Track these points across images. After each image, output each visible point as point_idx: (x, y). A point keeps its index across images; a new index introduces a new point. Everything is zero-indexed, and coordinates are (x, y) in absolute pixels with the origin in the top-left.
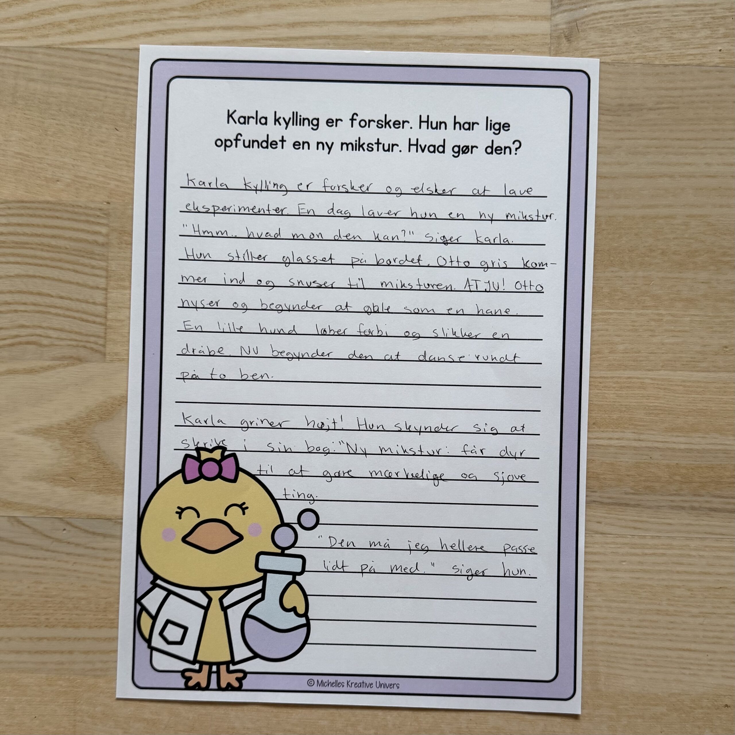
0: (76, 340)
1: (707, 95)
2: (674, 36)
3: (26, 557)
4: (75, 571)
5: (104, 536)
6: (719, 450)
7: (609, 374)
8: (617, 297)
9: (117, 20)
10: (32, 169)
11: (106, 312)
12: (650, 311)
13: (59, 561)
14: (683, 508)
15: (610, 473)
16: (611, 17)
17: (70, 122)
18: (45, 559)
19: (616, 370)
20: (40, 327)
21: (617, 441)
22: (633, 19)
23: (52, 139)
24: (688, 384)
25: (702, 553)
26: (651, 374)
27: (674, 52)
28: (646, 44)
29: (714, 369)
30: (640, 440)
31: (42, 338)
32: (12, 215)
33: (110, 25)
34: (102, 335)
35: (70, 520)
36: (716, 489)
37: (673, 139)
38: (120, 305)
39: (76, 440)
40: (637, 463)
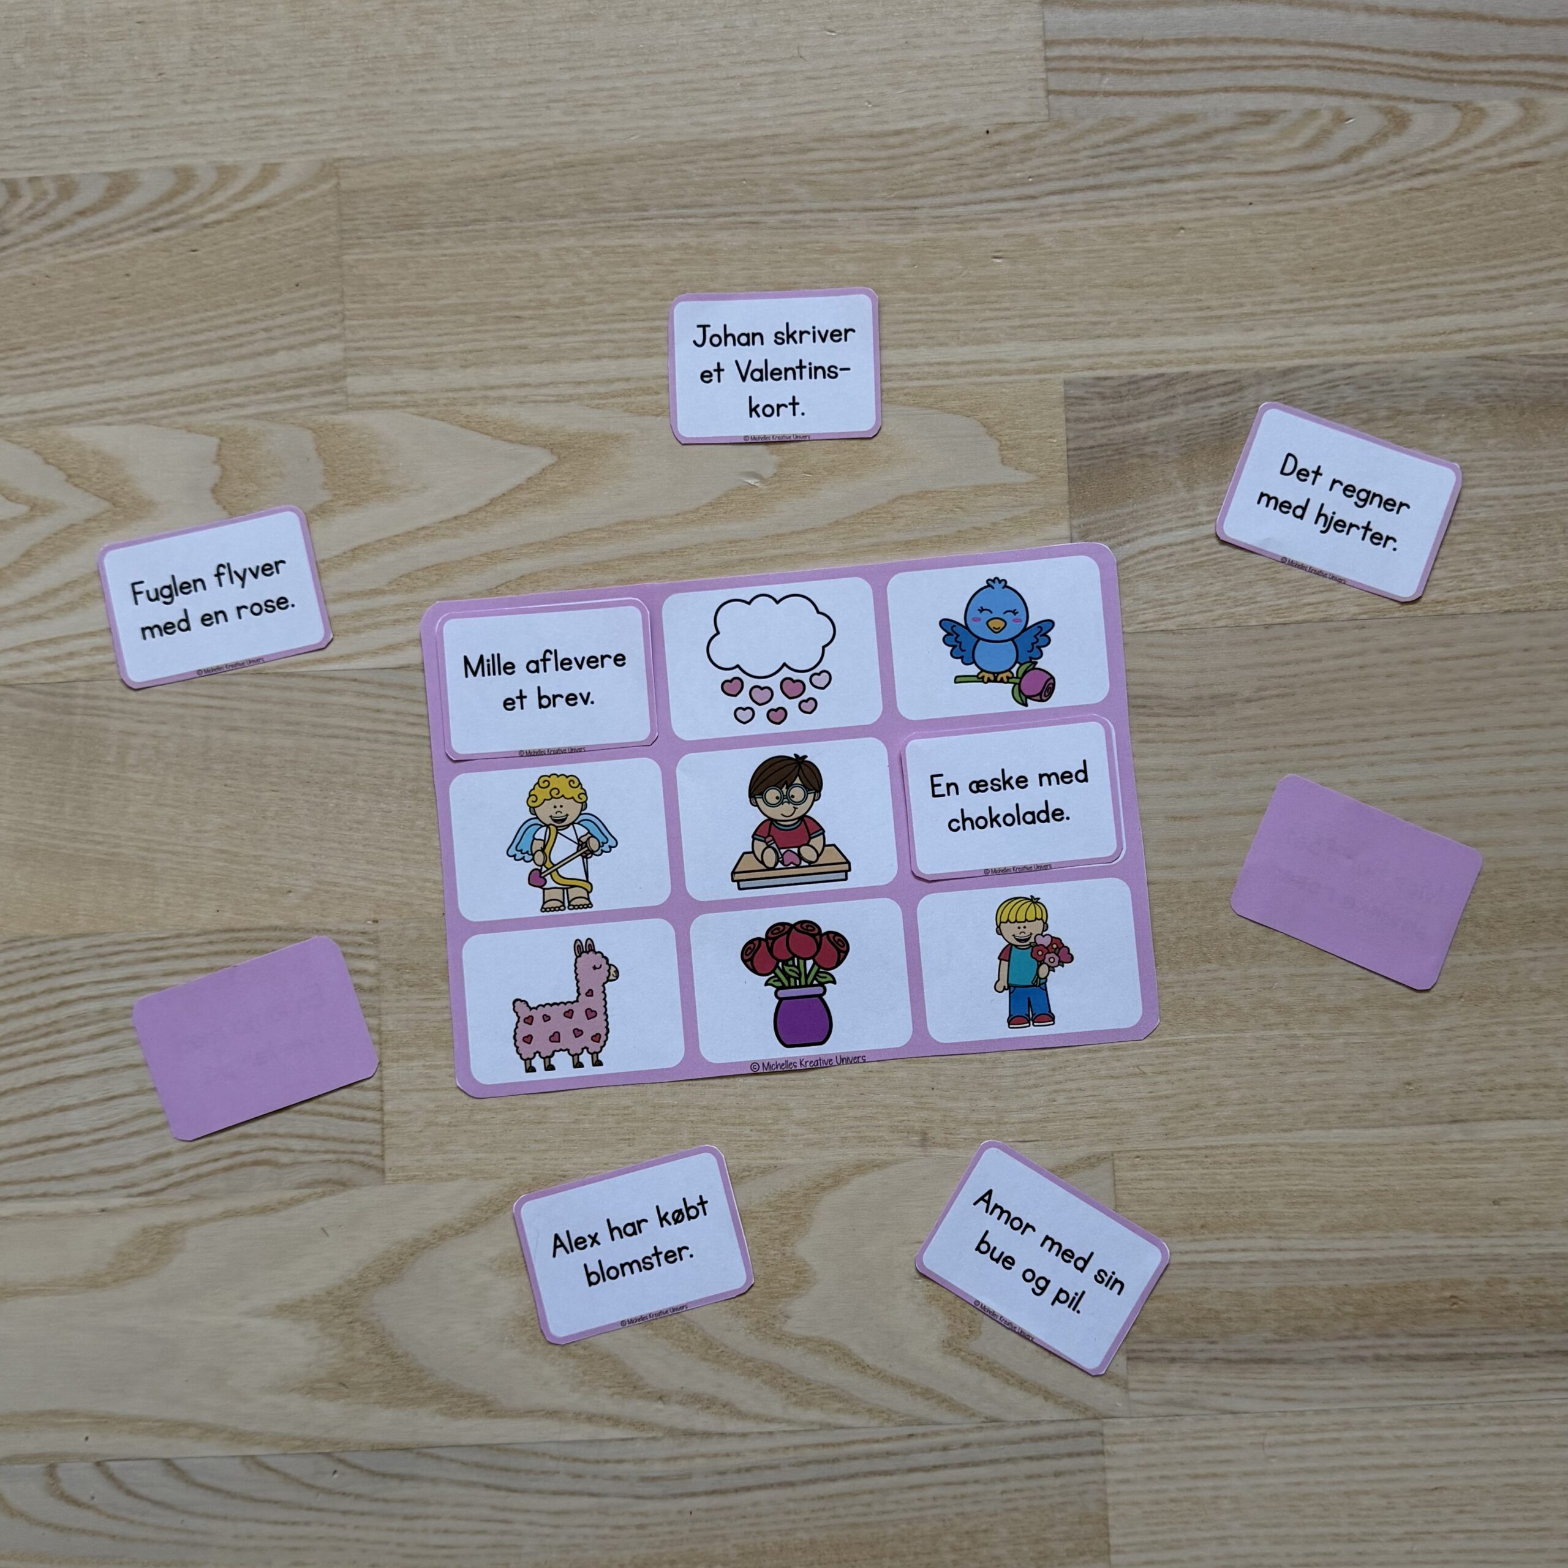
0: (335, 1152)
1: (1342, 669)
2: (1278, 576)
3: (276, 1523)
4: (358, 1540)
5: (402, 1478)
6: (1414, 1256)
7: (1220, 1141)
8: (1219, 1013)
9: (367, 621)
10: (244, 876)
11: (382, 1101)
12: (1276, 1032)
13: (331, 1525)
14: (1363, 1359)
15: (1236, 1309)
16: (1171, 555)
17: (304, 794)
18: (307, 1524)
19: (1230, 1134)
20: (274, 1135)
21: (1243, 1254)
22: (1207, 554)
23: (274, 823)
24: (1352, 1150)
25: (1400, 1433)
26: (1290, 1137)
27: (1280, 602)
28: (1233, 594)
29: (1394, 1121)
30: (1281, 1250)
31: (278, 1153)
32: (216, 954)
33: (357, 631)
34: (378, 1139)
35: (343, 1456)
36: (1414, 1323)
37: (1290, 747)
38: (404, 1087)
39: (344, 1319)
40: (1279, 1288)
